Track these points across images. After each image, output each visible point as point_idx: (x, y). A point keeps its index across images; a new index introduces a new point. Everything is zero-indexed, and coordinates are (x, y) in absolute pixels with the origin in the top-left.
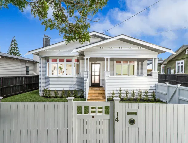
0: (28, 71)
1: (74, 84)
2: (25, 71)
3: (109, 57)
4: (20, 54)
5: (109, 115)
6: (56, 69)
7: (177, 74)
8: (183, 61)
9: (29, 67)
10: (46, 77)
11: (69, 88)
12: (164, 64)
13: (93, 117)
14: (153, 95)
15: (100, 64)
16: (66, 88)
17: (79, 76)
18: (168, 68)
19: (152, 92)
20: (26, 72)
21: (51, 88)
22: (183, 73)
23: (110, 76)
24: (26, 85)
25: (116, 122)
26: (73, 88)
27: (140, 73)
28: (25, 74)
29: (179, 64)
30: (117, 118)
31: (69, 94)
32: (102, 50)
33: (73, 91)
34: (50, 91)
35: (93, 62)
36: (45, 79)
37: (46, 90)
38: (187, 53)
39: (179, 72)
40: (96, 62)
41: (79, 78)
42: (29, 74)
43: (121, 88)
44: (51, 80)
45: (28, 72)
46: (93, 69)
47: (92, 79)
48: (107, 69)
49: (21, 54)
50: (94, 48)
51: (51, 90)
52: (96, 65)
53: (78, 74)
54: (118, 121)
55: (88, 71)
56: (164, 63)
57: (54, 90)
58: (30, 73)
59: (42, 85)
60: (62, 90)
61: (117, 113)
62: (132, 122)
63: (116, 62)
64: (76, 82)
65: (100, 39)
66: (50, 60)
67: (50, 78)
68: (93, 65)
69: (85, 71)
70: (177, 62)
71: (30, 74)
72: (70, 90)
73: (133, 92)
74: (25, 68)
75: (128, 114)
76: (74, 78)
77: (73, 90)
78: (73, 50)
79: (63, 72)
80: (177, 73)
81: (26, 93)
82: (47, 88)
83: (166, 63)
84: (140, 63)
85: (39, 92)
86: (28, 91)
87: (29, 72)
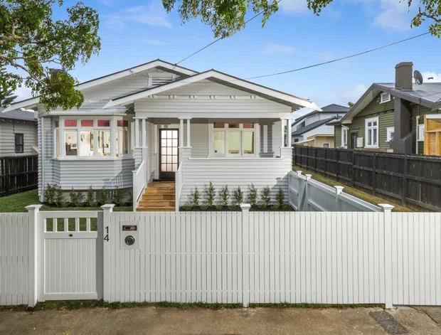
0: (21, 143)
1: (116, 175)
2: (14, 144)
3: (189, 117)
4: (12, 96)
5: (96, 232)
6: (85, 140)
7: (368, 149)
8: (376, 119)
9: (22, 135)
10: (53, 160)
11: (103, 185)
12: (344, 125)
13: (71, 235)
14: (280, 196)
15: (178, 130)
16: (98, 185)
17: (128, 156)
18: (353, 134)
19: (278, 190)
20: (14, 148)
21: (62, 185)
22: (376, 146)
23: (190, 158)
24: (12, 177)
25: (105, 242)
26: (113, 185)
27: (266, 150)
28: (14, 151)
29: (370, 124)
30: (107, 235)
31: (104, 197)
32: (174, 101)
33: (112, 190)
34: (61, 192)
35: (163, 126)
36: (51, 164)
37: (54, 190)
38: (382, 102)
39: (370, 143)
40: (169, 126)
41: (127, 162)
42: (23, 152)
43: (213, 184)
44: (63, 167)
45: (19, 145)
46: (162, 140)
47: (160, 164)
48: (185, 144)
49: (15, 97)
50: (155, 96)
51: (62, 188)
52: (169, 132)
53: (127, 152)
54: (108, 240)
55: (144, 146)
56: (345, 122)
57: (71, 189)
58: (25, 148)
59: (45, 179)
60: (89, 188)
61: (107, 228)
62: (130, 241)
63: (213, 125)
64: (120, 171)
65: (175, 76)
66: (62, 123)
67: (61, 163)
68: (163, 133)
69: (137, 146)
70: (367, 121)
71: (25, 151)
72: (106, 188)
73: (239, 191)
74: (14, 138)
75: (123, 230)
76: (115, 162)
77: (113, 188)
78: (106, 103)
79: (105, 145)
80: (367, 146)
81: (10, 197)
82: (56, 185)
83: (350, 122)
84: (266, 127)
85: (39, 195)
86: (17, 192)
87: (23, 145)
